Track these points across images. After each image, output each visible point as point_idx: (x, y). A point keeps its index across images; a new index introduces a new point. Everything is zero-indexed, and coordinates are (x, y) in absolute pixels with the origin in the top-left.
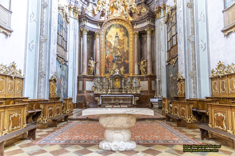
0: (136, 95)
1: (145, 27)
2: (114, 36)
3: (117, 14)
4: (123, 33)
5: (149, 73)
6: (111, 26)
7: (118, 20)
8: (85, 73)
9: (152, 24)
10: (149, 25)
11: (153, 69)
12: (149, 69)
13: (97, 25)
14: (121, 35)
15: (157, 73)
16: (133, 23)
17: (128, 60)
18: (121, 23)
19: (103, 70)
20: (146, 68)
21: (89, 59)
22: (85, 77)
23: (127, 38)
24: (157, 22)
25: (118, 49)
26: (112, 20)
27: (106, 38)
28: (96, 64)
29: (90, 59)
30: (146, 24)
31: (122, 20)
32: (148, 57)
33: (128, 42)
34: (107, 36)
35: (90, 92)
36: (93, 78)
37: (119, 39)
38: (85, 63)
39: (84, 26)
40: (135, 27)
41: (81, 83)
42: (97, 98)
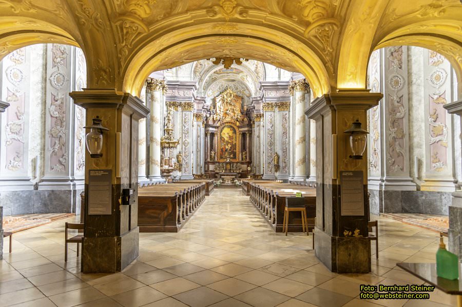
0: (239, 173)
1: (246, 131)
2: (226, 133)
3: (228, 119)
4: (232, 131)
5: (248, 160)
6: (224, 127)
7: (229, 123)
9: (250, 130)
10: (248, 131)
11: (250, 158)
13: (216, 128)
14: (231, 133)
15: (252, 161)
16: (239, 127)
17: (235, 150)
18: (231, 125)
20: (246, 157)
21: (211, 150)
22: (209, 162)
23: (235, 135)
24: (253, 129)
25: (229, 143)
26: (225, 123)
28: (215, 153)
30: (246, 129)
31: (232, 123)
33: (236, 139)
34: (222, 134)
35: (211, 171)
36: (214, 163)
37: (229, 136)
38: (209, 154)
39: (208, 130)
40: (240, 130)
41: (207, 165)
42: (217, 175)
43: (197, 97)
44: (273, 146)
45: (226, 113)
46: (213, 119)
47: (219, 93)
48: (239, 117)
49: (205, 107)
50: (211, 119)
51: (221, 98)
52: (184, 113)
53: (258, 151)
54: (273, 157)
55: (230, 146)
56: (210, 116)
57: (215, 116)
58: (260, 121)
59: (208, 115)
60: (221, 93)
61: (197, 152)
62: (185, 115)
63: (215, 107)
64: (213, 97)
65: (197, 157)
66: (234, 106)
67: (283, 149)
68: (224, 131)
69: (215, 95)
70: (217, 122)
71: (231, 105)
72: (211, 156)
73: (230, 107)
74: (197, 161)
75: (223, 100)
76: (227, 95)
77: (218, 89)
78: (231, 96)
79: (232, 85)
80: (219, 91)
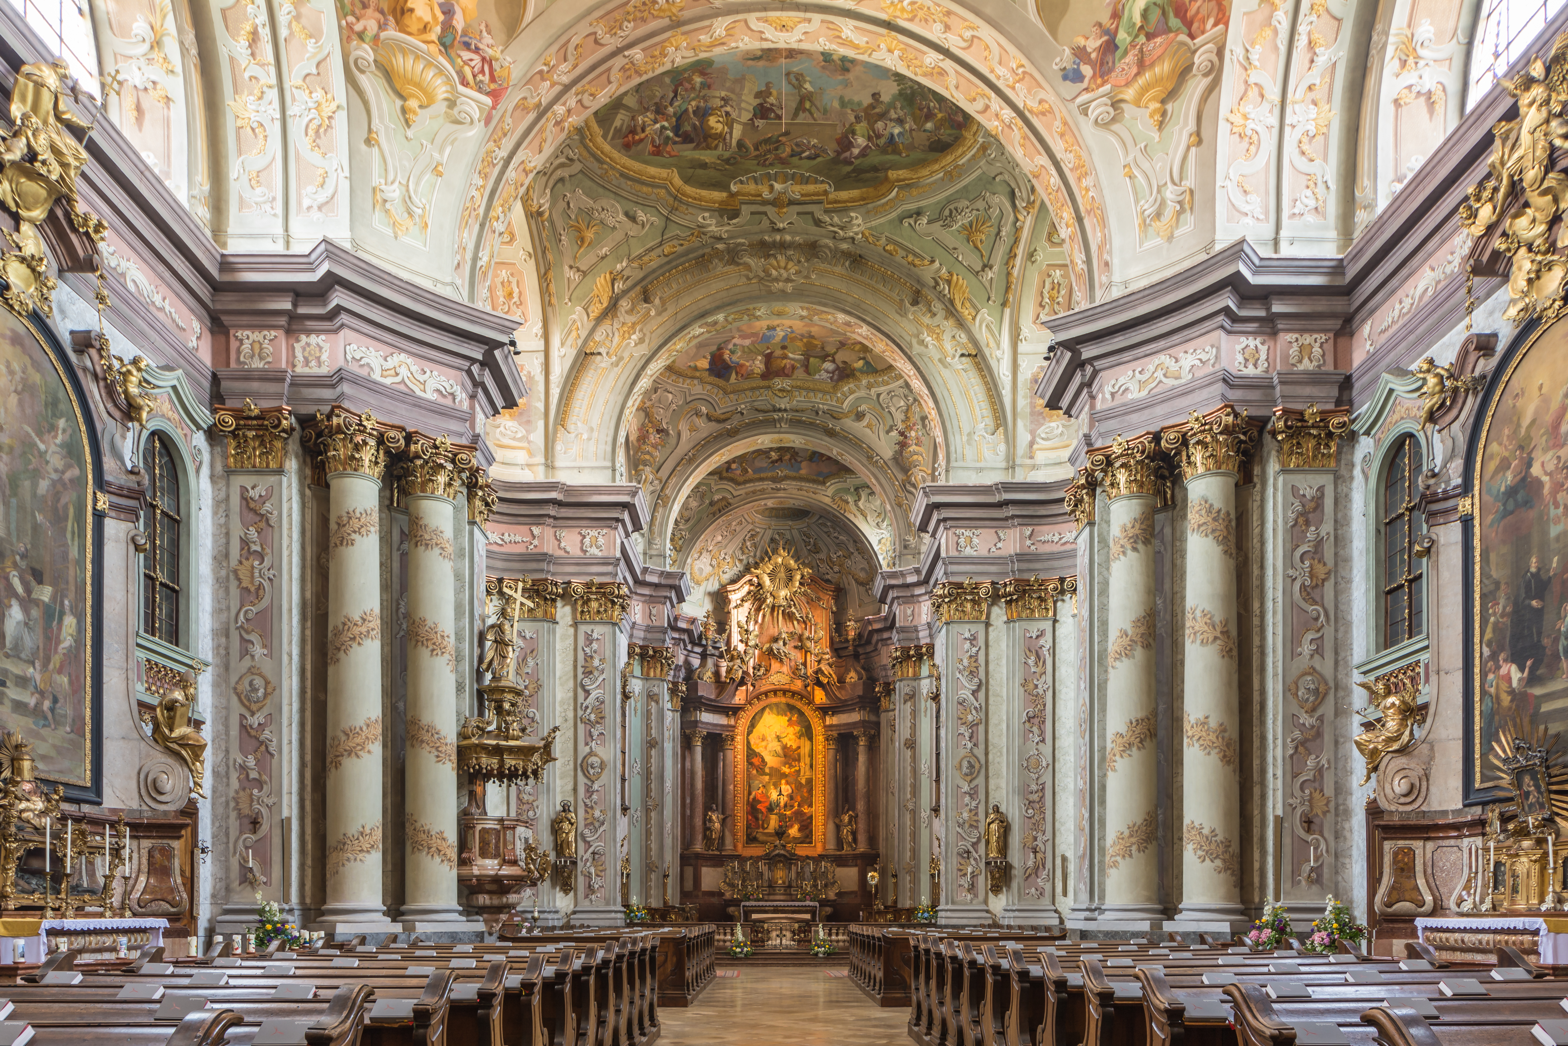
0: (824, 903)
1: (854, 725)
2: (771, 736)
3: (779, 675)
4: (798, 728)
5: (862, 848)
6: (763, 709)
7: (785, 692)
8: (699, 847)
9: (873, 718)
10: (863, 723)
11: (872, 839)
12: (862, 838)
13: (728, 716)
14: (791, 741)
15: (882, 850)
16: (824, 711)
17: (811, 805)
18: (792, 702)
19: (741, 835)
20: (854, 833)
21: (707, 808)
22: (698, 856)
23: (808, 743)
24: (883, 716)
25: (784, 776)
26: (766, 694)
27: (748, 743)
28: (724, 820)
29: (711, 809)
30: (855, 717)
31: (794, 693)
32: (861, 806)
33: (811, 756)
34: (753, 738)
35: (711, 894)
36: (718, 861)
37: (784, 747)
38: (698, 821)
39: (696, 723)
40: (828, 721)
41: (689, 871)
42: (731, 909)
43: (645, 570)
44: (980, 780)
45: (770, 650)
46: (717, 674)
47: (740, 567)
48: (825, 668)
49: (682, 625)
50: (708, 675)
51: (746, 588)
52: (583, 628)
53: (910, 806)
54: (982, 829)
55: (786, 789)
56: (703, 664)
57: (724, 665)
58: (917, 677)
59: (696, 662)
60: (747, 569)
61: (647, 811)
62: (589, 640)
63: (722, 626)
64: (714, 586)
65: (648, 833)
66: (804, 622)
67: (1024, 791)
68: (761, 728)
69: (725, 578)
70: (731, 688)
71: (789, 617)
72: (707, 829)
73: (784, 628)
74: (648, 849)
75: (757, 597)
76: (772, 575)
77: (738, 553)
78: (790, 579)
79: (795, 533)
80: (741, 561)
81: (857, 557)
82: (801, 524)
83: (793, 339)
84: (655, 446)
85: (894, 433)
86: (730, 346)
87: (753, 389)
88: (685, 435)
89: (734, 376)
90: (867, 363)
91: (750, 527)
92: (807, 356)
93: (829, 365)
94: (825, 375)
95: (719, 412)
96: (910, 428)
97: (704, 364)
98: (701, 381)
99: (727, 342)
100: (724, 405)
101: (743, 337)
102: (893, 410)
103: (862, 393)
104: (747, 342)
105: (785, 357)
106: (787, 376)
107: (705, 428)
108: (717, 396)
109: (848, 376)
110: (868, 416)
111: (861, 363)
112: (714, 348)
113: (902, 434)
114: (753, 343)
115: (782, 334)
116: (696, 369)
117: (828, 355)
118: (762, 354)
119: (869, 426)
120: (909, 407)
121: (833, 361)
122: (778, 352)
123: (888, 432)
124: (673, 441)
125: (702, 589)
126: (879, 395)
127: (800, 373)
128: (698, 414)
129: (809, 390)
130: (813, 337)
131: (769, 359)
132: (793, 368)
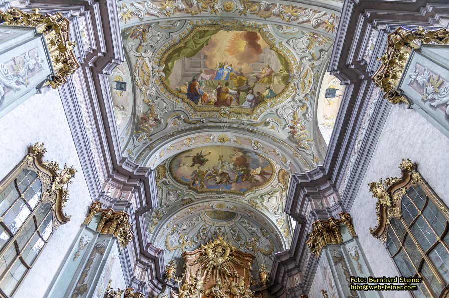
60: (200, 246)
71: (223, 274)
75: (204, 261)
76: (213, 249)
77: (195, 238)
78: (224, 251)
79: (228, 229)
80: (196, 243)
81: (263, 239)
82: (230, 224)
83: (233, 77)
84: (151, 126)
85: (288, 128)
86: (199, 79)
87: (209, 112)
88: (170, 125)
89: (200, 101)
90: (271, 91)
91: (203, 223)
92: (239, 90)
93: (250, 97)
94: (248, 104)
95: (190, 120)
96: (296, 123)
97: (185, 89)
98: (183, 101)
99: (199, 74)
100: (194, 117)
101: (207, 72)
102: (286, 116)
103: (268, 112)
104: (208, 77)
105: (227, 92)
106: (228, 105)
107: (181, 125)
108: (190, 111)
109: (260, 102)
110: (271, 123)
111: (268, 91)
112: (191, 79)
113: (292, 127)
114: (211, 78)
115: (226, 72)
116: (180, 91)
117: (249, 89)
118: (215, 87)
119: (272, 128)
120: (295, 113)
121: (252, 93)
122: (224, 88)
123: (283, 129)
124: (163, 126)
125: (171, 254)
126: (277, 110)
127: (234, 103)
128: (179, 118)
129: (239, 114)
130: (242, 74)
131: (219, 91)
132: (231, 100)
